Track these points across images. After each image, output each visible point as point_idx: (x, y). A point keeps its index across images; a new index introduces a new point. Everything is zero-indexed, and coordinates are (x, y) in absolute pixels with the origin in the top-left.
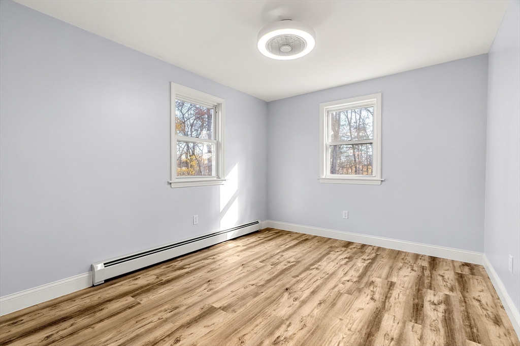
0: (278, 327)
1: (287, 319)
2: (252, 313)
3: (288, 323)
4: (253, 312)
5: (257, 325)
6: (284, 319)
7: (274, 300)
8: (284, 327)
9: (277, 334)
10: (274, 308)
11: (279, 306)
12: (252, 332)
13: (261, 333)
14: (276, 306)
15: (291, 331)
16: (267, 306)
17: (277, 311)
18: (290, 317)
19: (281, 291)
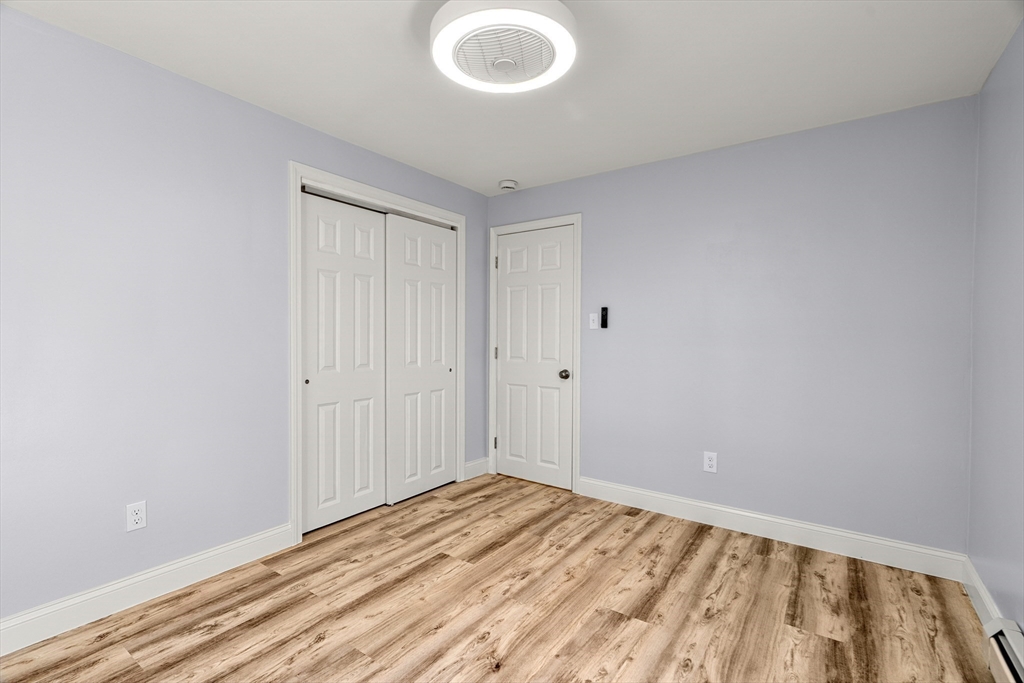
0: (522, 590)
1: (508, 599)
2: (568, 609)
3: (507, 595)
4: (565, 611)
5: (554, 591)
6: (513, 600)
7: (528, 635)
8: (514, 590)
9: (524, 582)
10: (529, 620)
11: (519, 623)
12: (558, 583)
13: (546, 583)
14: (526, 623)
15: (505, 585)
16: (543, 621)
17: (524, 613)
18: (502, 604)
19: (512, 661)
